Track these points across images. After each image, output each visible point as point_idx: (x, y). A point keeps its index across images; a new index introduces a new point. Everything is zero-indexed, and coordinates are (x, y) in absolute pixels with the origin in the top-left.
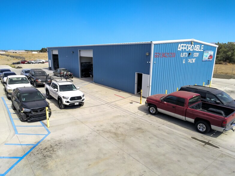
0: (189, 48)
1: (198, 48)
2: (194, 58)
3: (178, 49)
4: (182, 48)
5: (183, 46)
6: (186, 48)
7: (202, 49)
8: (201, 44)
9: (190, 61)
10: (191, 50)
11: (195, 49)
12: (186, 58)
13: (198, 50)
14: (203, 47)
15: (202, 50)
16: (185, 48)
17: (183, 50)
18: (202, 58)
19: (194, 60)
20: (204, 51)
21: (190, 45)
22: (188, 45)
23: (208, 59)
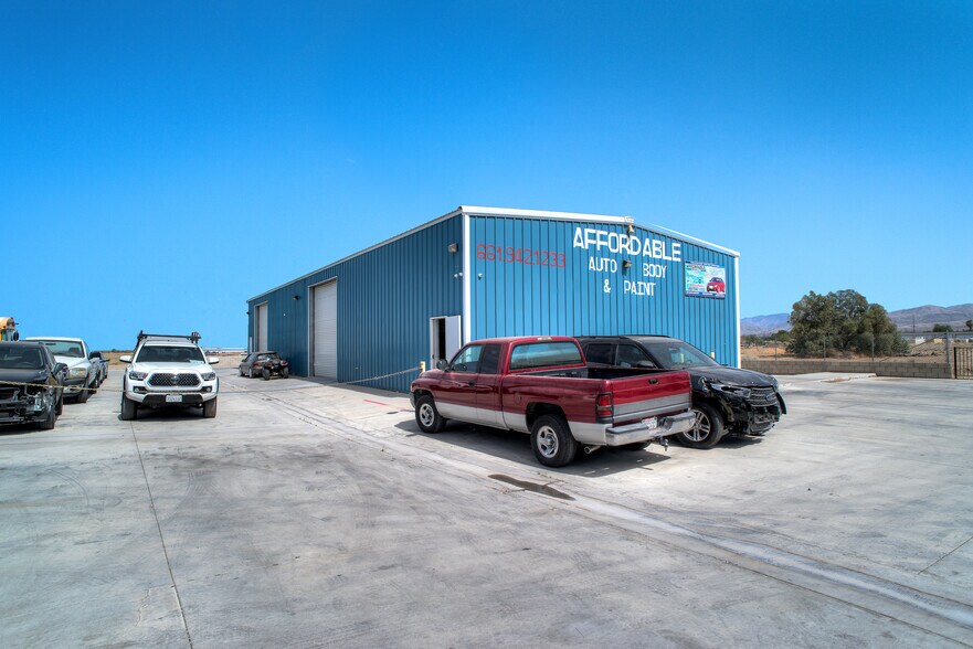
0: (621, 246)
1: (658, 249)
2: (649, 279)
3: (576, 244)
4: (593, 242)
5: (595, 235)
6: (608, 244)
7: (677, 256)
8: (668, 239)
9: (631, 287)
10: (631, 252)
11: (645, 253)
12: (613, 278)
13: (659, 257)
14: (677, 249)
15: (679, 260)
16: (604, 243)
17: (599, 249)
18: (681, 286)
19: (649, 289)
20: (683, 263)
21: (625, 236)
22: (613, 234)
23: (709, 290)
